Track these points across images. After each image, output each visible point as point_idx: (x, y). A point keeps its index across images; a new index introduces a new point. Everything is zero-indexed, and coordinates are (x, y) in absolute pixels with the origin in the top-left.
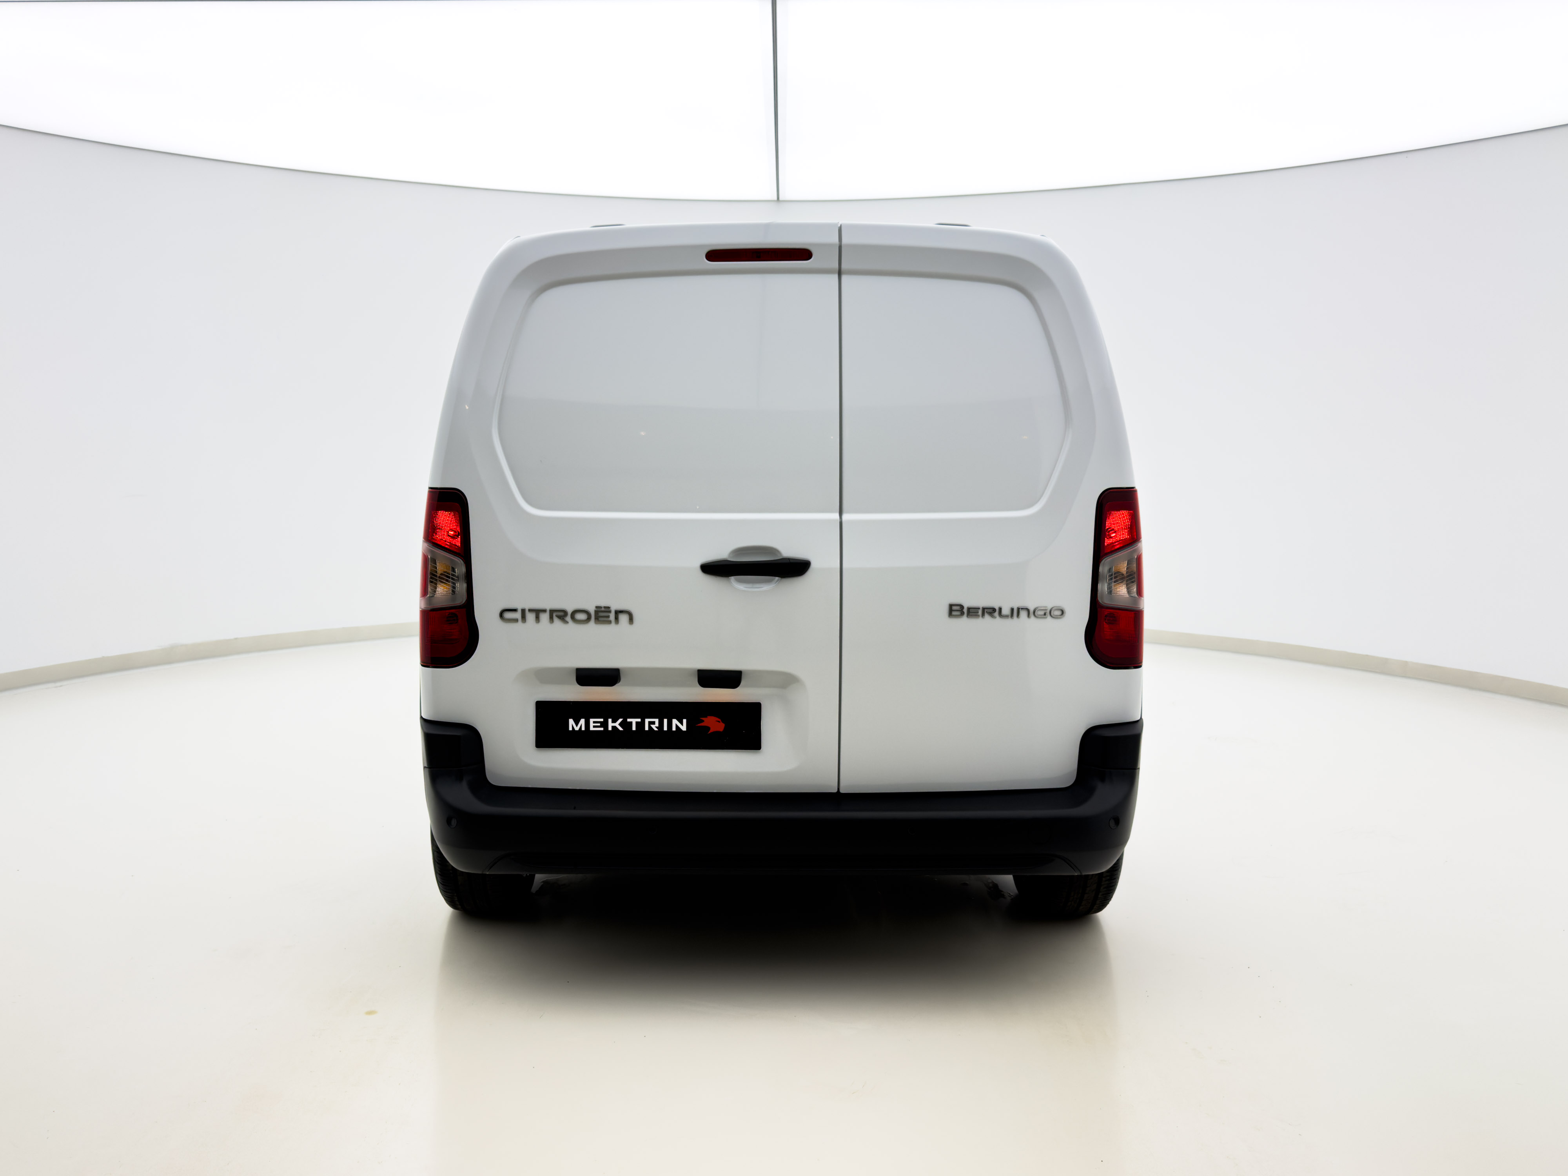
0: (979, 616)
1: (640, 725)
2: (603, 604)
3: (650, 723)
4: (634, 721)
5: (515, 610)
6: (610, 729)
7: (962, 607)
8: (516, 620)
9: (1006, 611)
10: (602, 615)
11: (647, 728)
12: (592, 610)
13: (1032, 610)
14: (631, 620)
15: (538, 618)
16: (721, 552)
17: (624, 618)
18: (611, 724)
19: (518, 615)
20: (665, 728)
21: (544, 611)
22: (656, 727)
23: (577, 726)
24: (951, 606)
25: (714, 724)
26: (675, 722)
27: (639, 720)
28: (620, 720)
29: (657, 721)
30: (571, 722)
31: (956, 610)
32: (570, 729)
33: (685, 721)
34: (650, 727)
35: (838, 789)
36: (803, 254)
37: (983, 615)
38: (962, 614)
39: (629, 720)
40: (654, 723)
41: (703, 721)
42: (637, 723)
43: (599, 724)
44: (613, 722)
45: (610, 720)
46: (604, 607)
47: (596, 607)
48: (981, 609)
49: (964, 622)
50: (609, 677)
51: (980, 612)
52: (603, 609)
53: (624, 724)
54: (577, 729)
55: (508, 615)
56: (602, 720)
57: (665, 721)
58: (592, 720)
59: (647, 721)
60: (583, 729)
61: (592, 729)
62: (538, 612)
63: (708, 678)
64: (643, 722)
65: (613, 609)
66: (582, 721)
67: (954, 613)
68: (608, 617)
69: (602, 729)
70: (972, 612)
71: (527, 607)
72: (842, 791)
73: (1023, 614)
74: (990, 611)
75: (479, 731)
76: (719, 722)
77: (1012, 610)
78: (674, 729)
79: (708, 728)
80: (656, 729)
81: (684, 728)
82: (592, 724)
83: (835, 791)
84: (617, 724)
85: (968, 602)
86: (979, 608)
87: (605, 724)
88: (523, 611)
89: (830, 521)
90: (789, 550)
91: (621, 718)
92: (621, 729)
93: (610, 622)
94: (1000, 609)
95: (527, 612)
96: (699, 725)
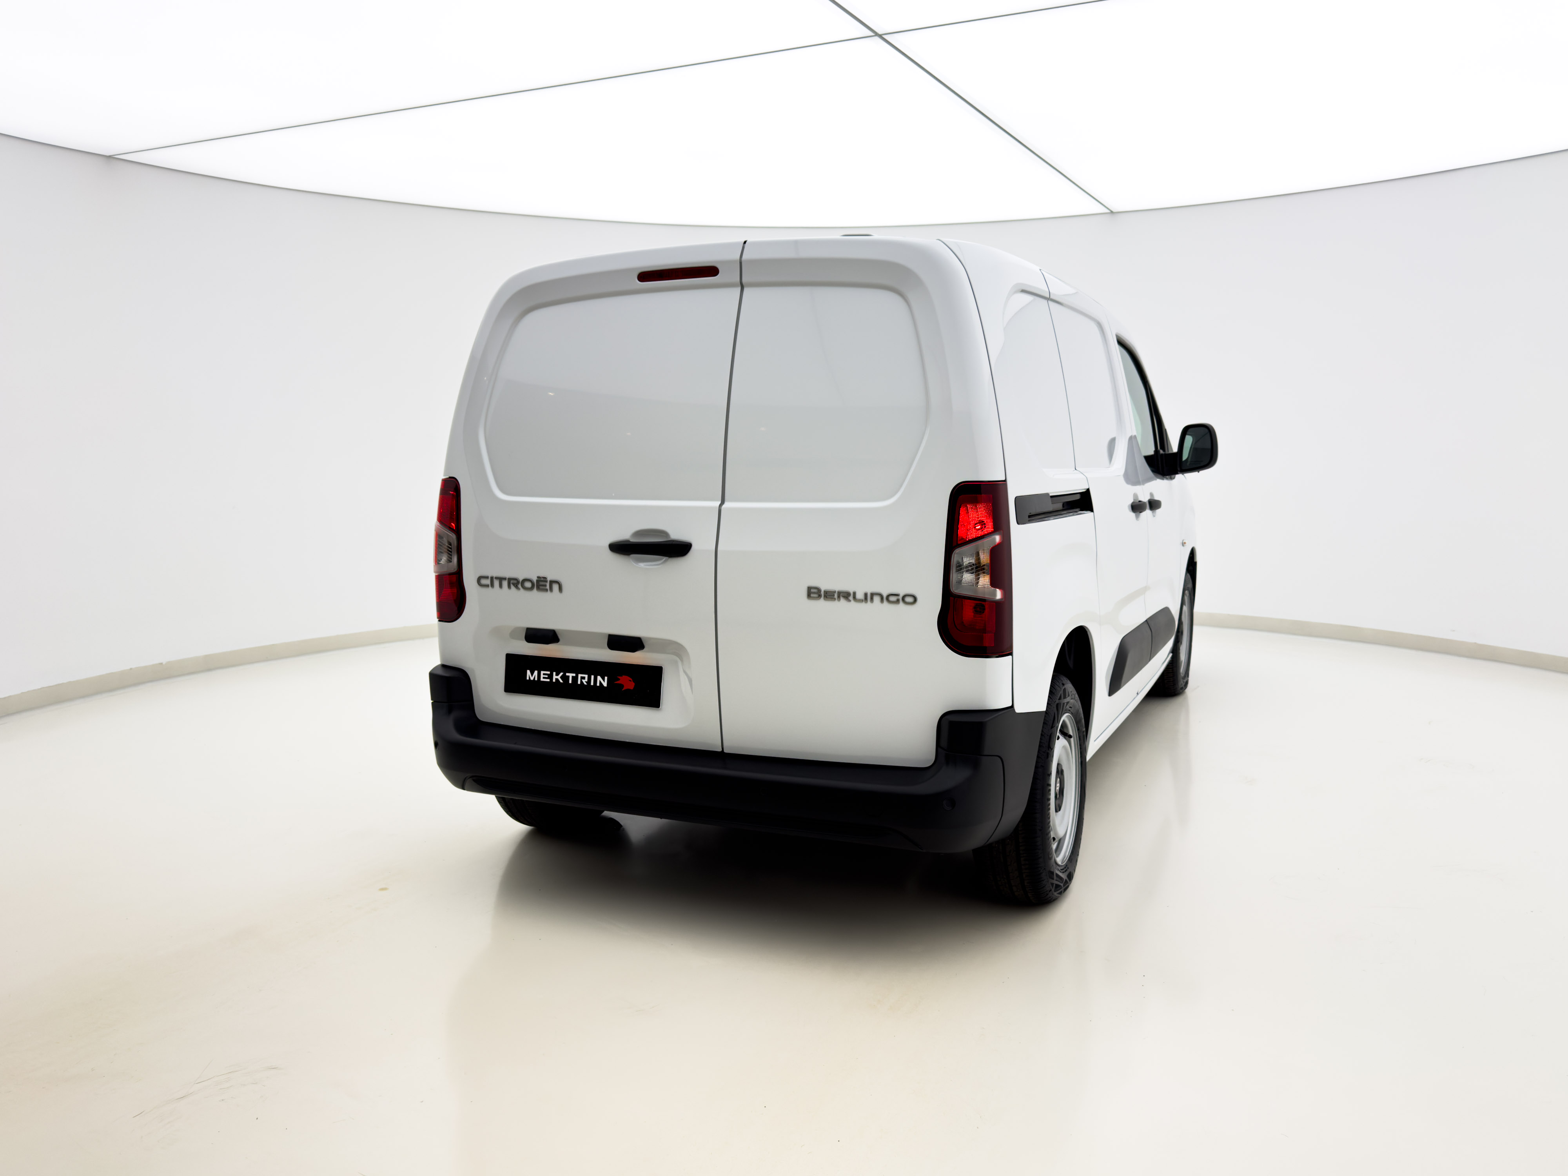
0: (835, 599)
1: (575, 679)
2: (541, 575)
3: (583, 678)
4: (571, 675)
5: (487, 577)
6: (554, 681)
7: (819, 590)
8: (487, 586)
9: (860, 596)
10: (541, 584)
11: (579, 683)
12: (535, 579)
13: (885, 596)
14: (560, 589)
15: (501, 586)
16: (625, 534)
17: (556, 587)
18: (555, 677)
19: (488, 582)
20: (592, 684)
21: (505, 579)
22: (586, 682)
23: (532, 676)
24: (809, 589)
25: (628, 683)
26: (599, 678)
27: (574, 675)
28: (561, 674)
29: (586, 676)
30: (528, 672)
31: (813, 593)
32: (528, 678)
33: (606, 678)
34: (581, 682)
35: (723, 748)
36: (710, 271)
37: (839, 597)
38: (820, 596)
39: (567, 674)
40: (584, 678)
41: (619, 679)
42: (573, 677)
43: (547, 676)
44: (557, 675)
45: (554, 673)
46: (543, 577)
47: (538, 577)
48: (837, 592)
49: (822, 604)
50: (549, 636)
51: (836, 596)
52: (542, 579)
53: (565, 678)
54: (532, 678)
55: (483, 582)
56: (549, 673)
57: (593, 677)
58: (542, 672)
59: (580, 676)
60: (536, 679)
61: (542, 679)
62: (501, 579)
63: (617, 642)
64: (577, 676)
65: (549, 579)
66: (536, 673)
67: (812, 595)
68: (546, 586)
69: (548, 680)
70: (829, 595)
71: (495, 575)
72: (725, 751)
73: (877, 599)
74: (846, 595)
75: (469, 675)
76: (631, 681)
77: (866, 595)
78: (598, 684)
79: (621, 686)
80: (585, 684)
81: (605, 684)
82: (542, 676)
83: (720, 750)
84: (559, 677)
85: (824, 587)
86: (835, 592)
87: (550, 677)
88: (492, 578)
89: (711, 509)
90: (677, 534)
91: (562, 672)
92: (561, 681)
93: (547, 590)
94: (854, 593)
95: (494, 580)
96: (616, 682)
